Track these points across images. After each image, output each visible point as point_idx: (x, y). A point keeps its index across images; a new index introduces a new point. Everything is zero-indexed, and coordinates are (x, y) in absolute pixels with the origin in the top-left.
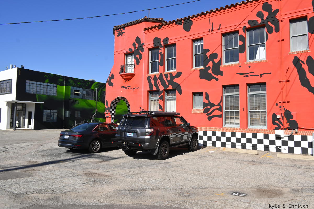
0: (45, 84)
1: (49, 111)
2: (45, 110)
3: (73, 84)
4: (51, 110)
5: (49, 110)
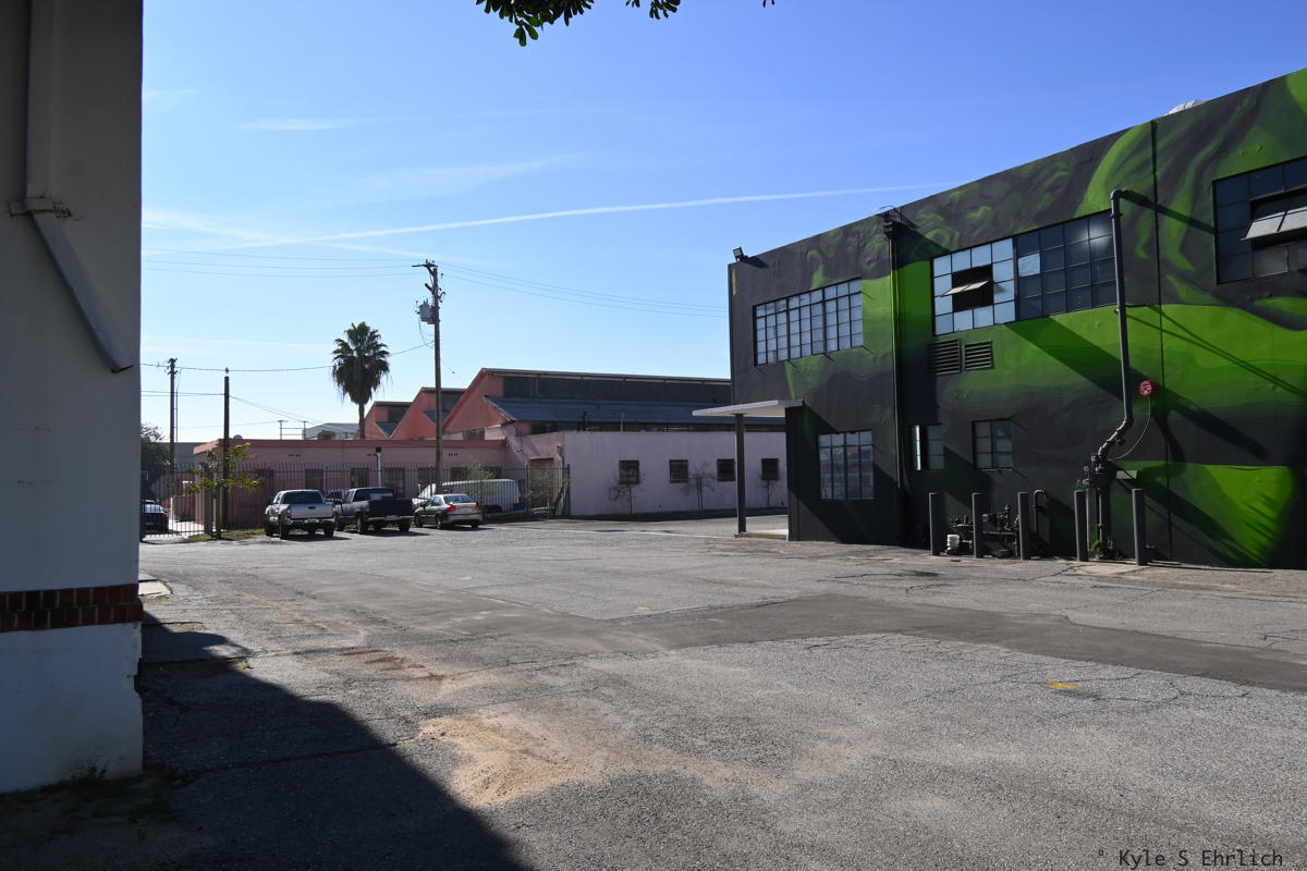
0: (817, 296)
1: (838, 439)
2: (824, 439)
3: (942, 237)
4: (848, 435)
5: (838, 433)
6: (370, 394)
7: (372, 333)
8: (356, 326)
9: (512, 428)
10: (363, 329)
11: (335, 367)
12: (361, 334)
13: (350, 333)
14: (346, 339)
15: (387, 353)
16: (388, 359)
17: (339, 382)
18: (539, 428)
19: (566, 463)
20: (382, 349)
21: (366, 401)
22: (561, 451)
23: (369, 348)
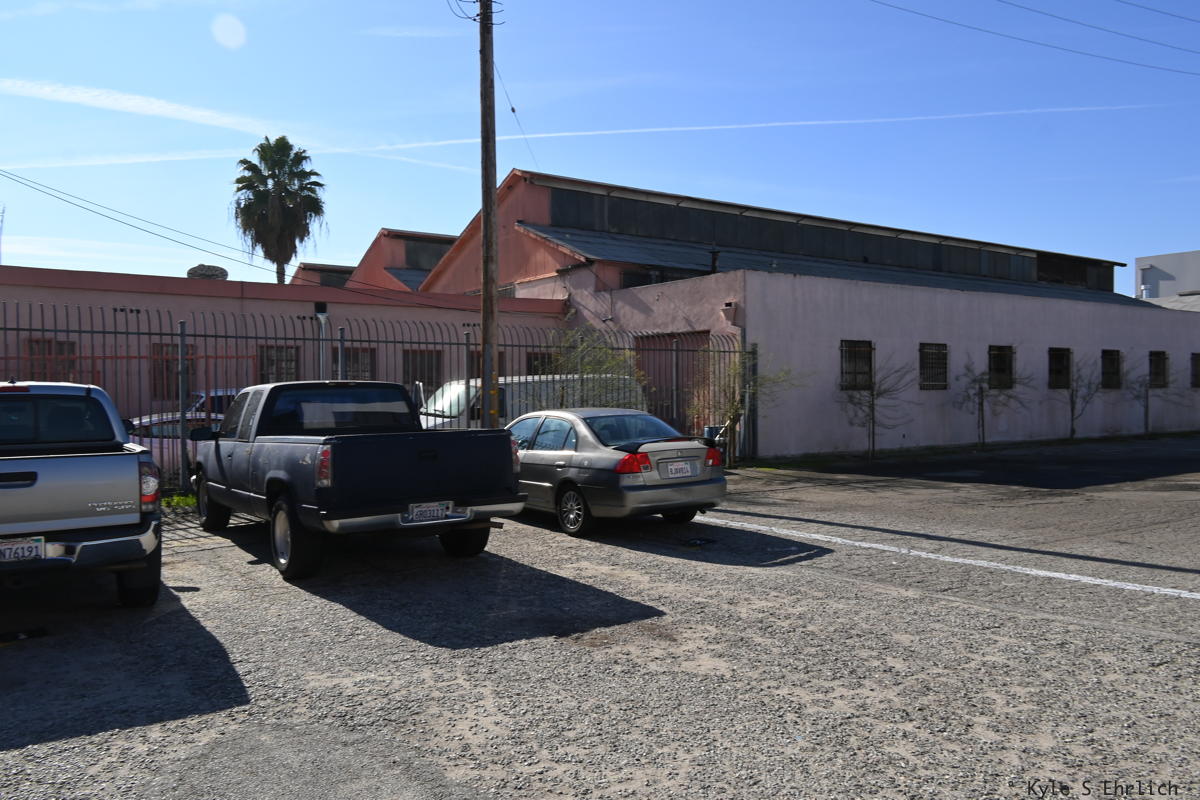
6: (293, 250)
7: (296, 154)
8: (272, 140)
9: (586, 275)
10: (283, 145)
11: (238, 204)
12: (278, 154)
13: (265, 151)
14: (255, 159)
15: (320, 185)
16: (321, 194)
17: (247, 226)
18: (636, 276)
19: (750, 339)
20: (313, 179)
21: (287, 260)
22: (735, 313)
23: (293, 175)
